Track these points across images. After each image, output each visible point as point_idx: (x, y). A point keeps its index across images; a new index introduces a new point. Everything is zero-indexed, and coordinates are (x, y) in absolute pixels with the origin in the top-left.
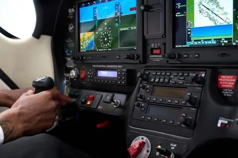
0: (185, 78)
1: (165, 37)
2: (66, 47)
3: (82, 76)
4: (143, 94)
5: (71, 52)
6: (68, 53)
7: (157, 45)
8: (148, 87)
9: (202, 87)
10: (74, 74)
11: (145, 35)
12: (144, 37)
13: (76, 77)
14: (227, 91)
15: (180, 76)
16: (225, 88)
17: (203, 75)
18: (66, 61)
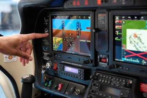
0: (120, 83)
1: (109, 52)
2: (43, 44)
3: (55, 68)
4: (94, 89)
5: (47, 49)
6: (44, 49)
7: (104, 56)
8: (97, 85)
9: (130, 90)
10: (49, 65)
11: (96, 48)
12: (95, 49)
13: (51, 67)
14: (146, 94)
15: (117, 80)
16: (145, 92)
17: (131, 82)
18: (43, 55)
